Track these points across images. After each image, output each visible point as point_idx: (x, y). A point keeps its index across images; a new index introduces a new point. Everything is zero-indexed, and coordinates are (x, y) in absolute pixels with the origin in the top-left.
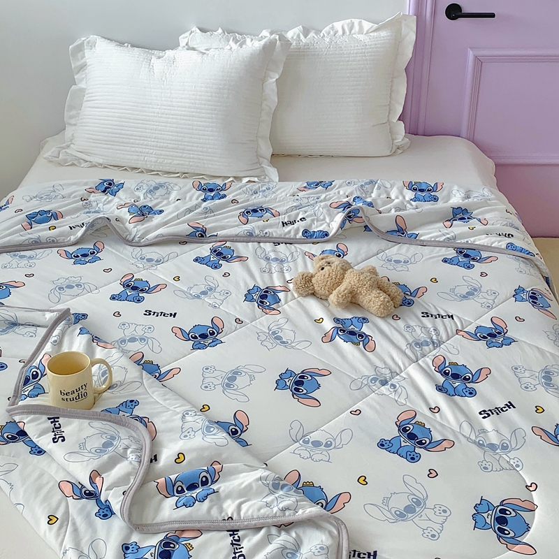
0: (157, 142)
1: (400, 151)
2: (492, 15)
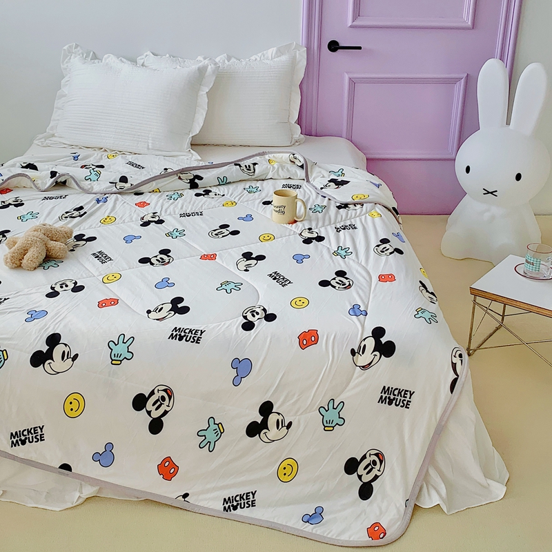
1: (297, 144)
2: (360, 48)
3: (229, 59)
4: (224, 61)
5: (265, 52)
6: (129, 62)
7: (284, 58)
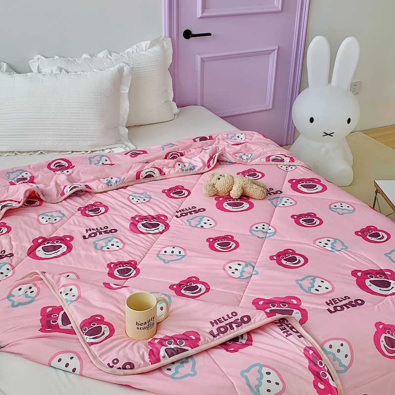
0: (54, 132)
1: (176, 117)
2: (210, 34)
3: (110, 54)
5: (138, 44)
7: (157, 48)
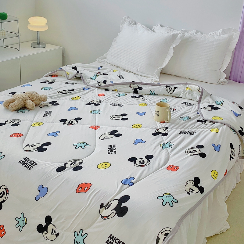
3: (197, 32)
4: (194, 33)
5: (217, 31)
6: (146, 28)
7: (226, 36)
